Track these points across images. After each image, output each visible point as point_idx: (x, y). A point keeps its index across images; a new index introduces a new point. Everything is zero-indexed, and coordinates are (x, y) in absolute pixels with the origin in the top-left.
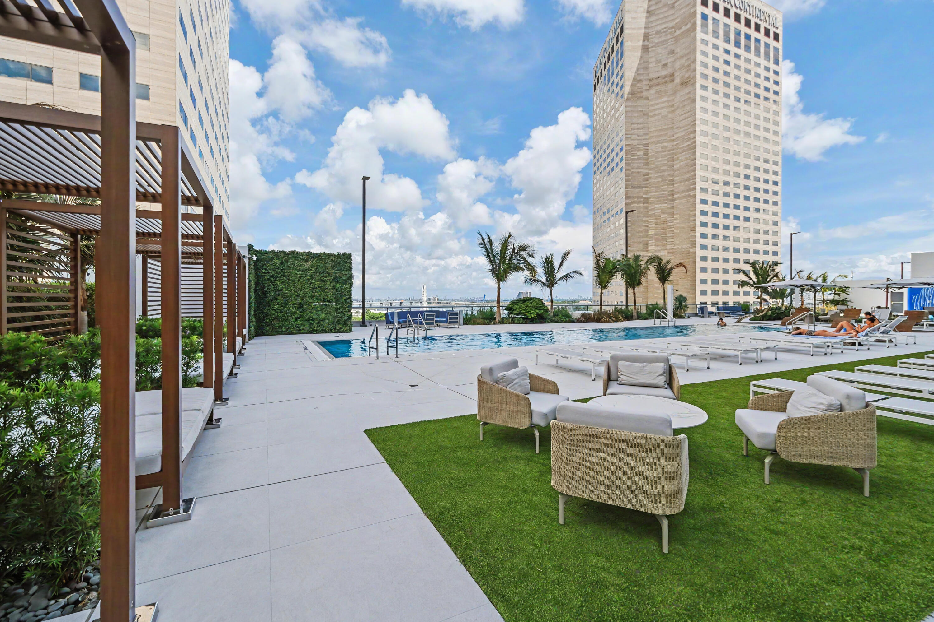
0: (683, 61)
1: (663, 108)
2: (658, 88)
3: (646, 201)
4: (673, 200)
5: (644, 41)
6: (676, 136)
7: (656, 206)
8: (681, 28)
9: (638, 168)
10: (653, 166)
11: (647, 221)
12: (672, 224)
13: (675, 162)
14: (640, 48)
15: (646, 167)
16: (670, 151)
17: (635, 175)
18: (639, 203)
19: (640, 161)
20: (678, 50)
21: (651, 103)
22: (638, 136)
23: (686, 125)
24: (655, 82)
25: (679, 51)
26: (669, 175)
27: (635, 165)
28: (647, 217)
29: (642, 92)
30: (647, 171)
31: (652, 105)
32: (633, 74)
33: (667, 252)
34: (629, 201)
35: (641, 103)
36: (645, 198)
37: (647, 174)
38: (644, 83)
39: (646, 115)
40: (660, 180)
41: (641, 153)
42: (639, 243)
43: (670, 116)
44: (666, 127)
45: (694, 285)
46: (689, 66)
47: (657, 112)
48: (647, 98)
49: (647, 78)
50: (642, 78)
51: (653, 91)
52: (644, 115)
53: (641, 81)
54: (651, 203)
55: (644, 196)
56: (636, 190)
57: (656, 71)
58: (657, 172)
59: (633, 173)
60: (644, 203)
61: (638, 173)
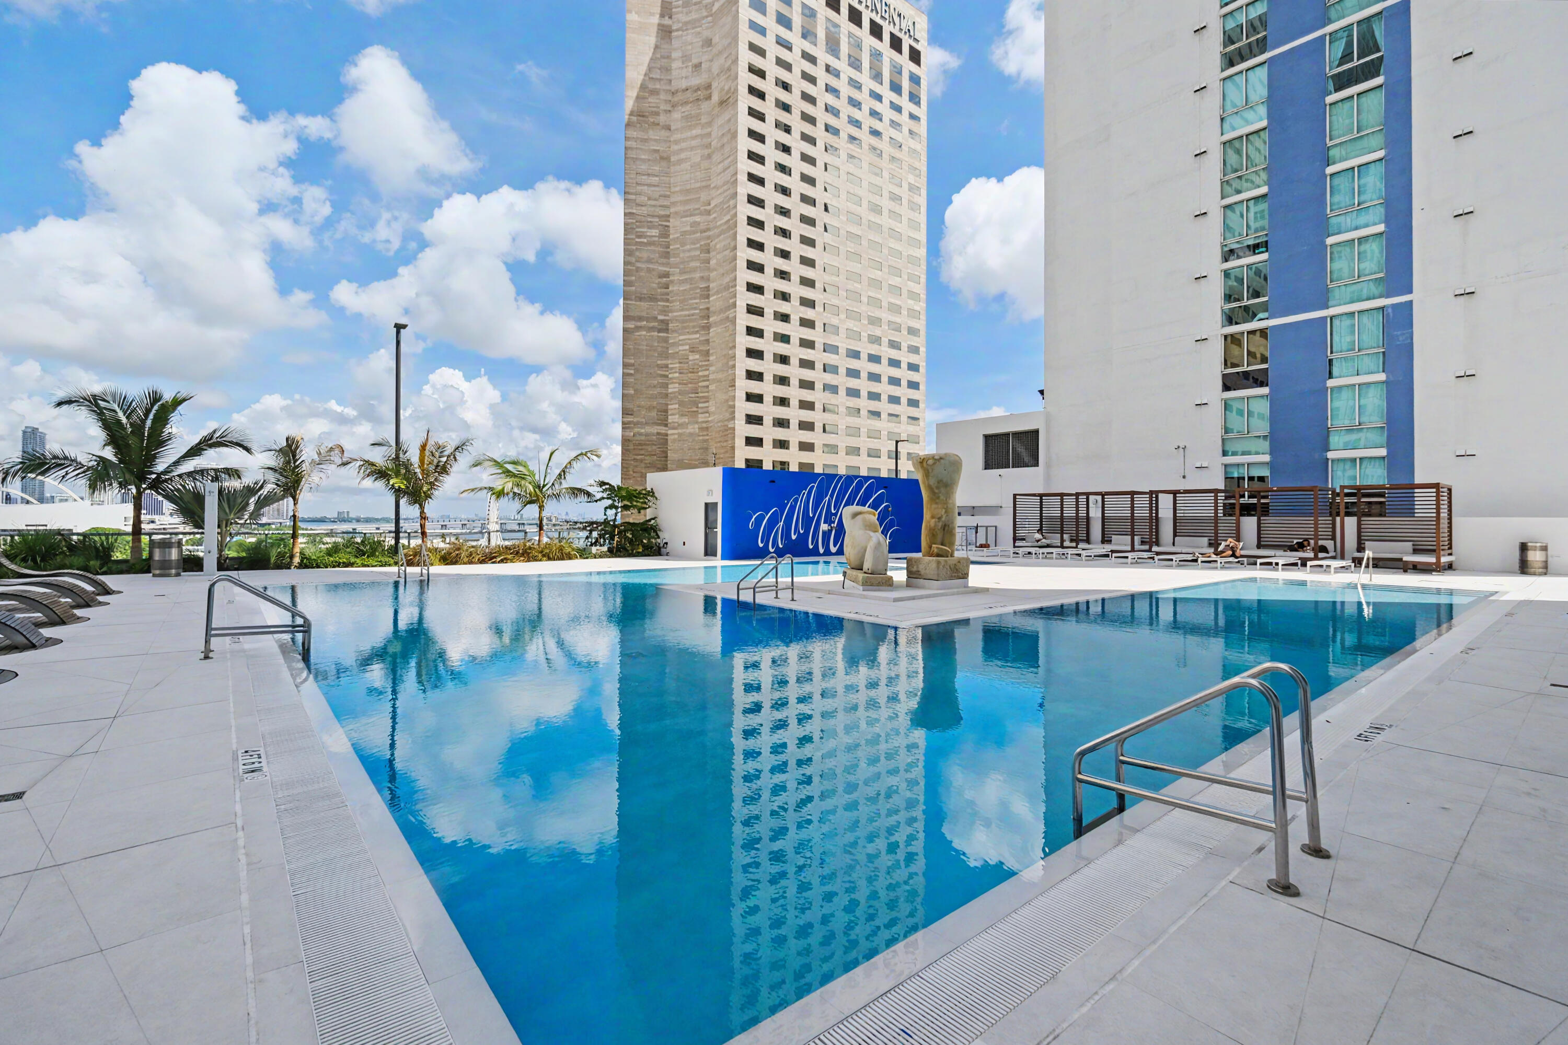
0: (721, 61)
1: (692, 149)
2: (687, 110)
3: (664, 327)
4: (707, 328)
5: (662, 16)
7: (681, 337)
9: (649, 261)
10: (677, 260)
11: (666, 366)
12: (706, 373)
13: (712, 254)
14: (655, 29)
15: (664, 261)
16: (702, 232)
17: (642, 274)
18: (650, 329)
19: (652, 248)
20: (716, 40)
21: (674, 137)
22: (649, 199)
24: (679, 97)
26: (702, 278)
27: (645, 255)
28: (665, 358)
29: (657, 114)
30: (667, 269)
31: (676, 142)
32: (642, 77)
33: (696, 426)
34: (631, 325)
35: (653, 134)
36: (662, 321)
37: (667, 275)
38: (663, 96)
39: (664, 158)
40: (687, 286)
41: (655, 232)
42: (650, 409)
43: (705, 164)
44: (698, 185)
46: (729, 69)
47: (683, 156)
48: (668, 128)
49: (668, 88)
50: (658, 86)
51: (676, 115)
52: (662, 158)
53: (654, 92)
54: (673, 331)
55: (660, 317)
56: (644, 305)
57: (682, 77)
58: (682, 272)
59: (638, 269)
60: (659, 331)
61: (649, 270)
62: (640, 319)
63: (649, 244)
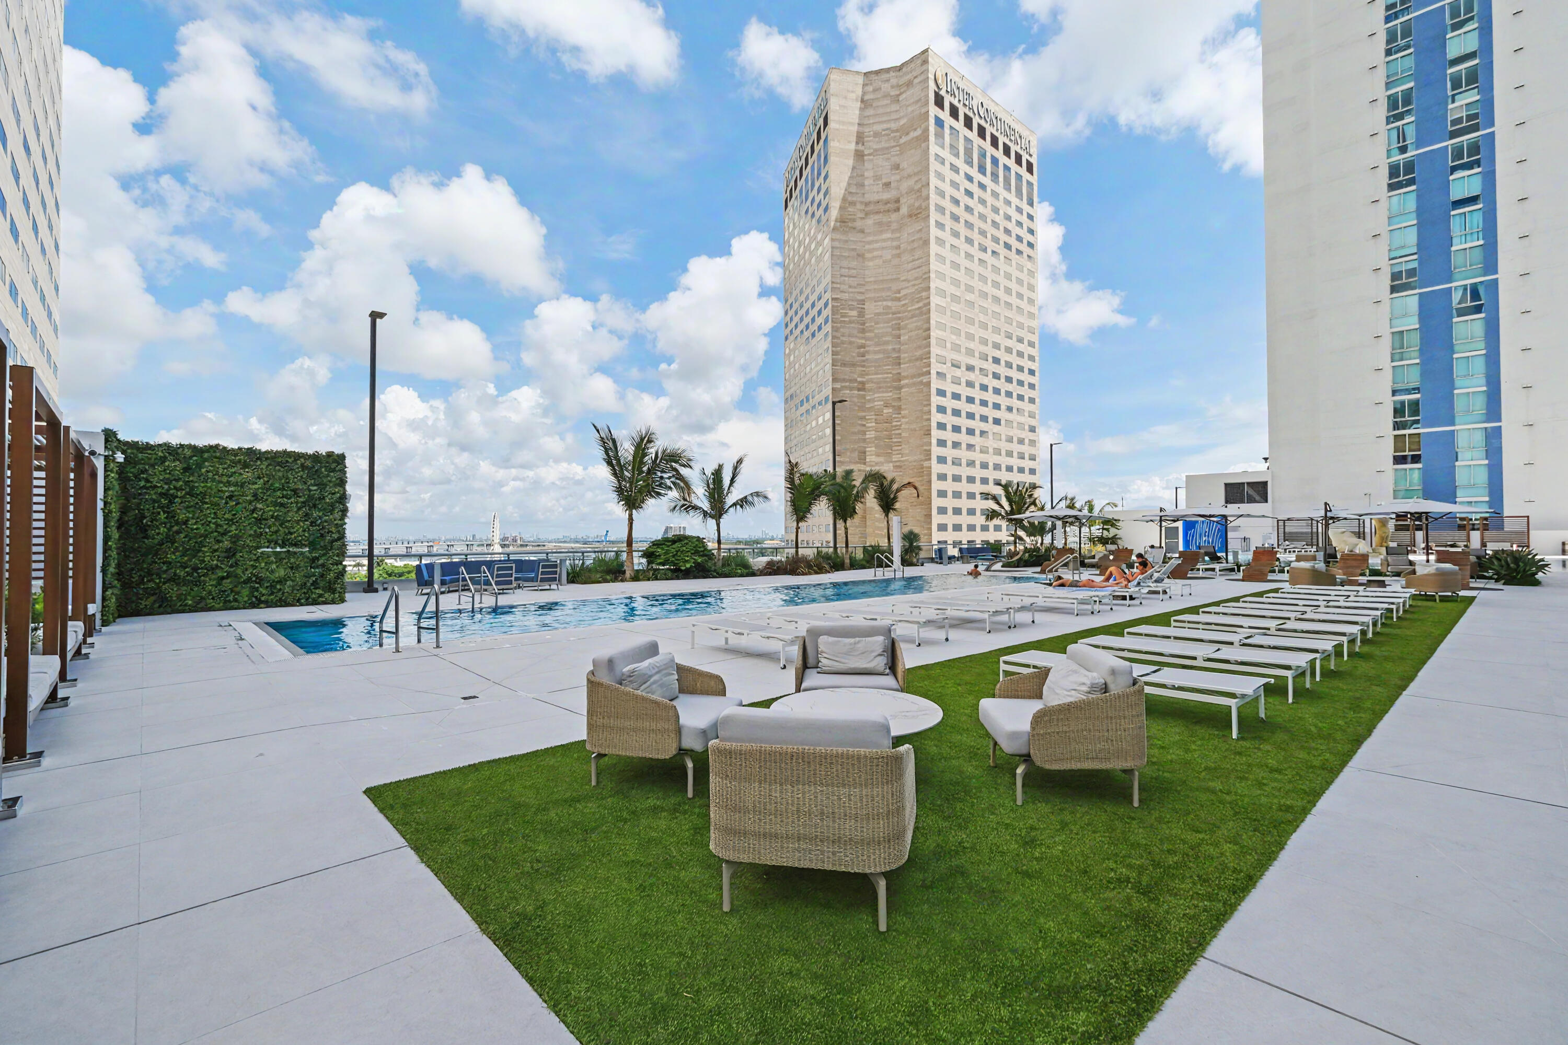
0: (911, 182)
1: (883, 248)
2: (877, 217)
3: (862, 387)
4: (899, 388)
5: (857, 143)
6: (903, 292)
7: (876, 395)
8: (907, 134)
9: (851, 335)
10: (872, 335)
11: (865, 417)
12: (898, 424)
13: (902, 332)
14: (852, 154)
15: (861, 335)
16: (894, 314)
17: (846, 346)
18: (851, 389)
19: (853, 325)
20: (904, 165)
21: (867, 239)
22: (850, 287)
23: (916, 279)
24: (871, 207)
25: (906, 166)
26: (894, 349)
27: (846, 331)
28: (864, 411)
29: (854, 220)
30: (864, 342)
31: (869, 243)
32: (843, 192)
33: (891, 465)
34: (838, 385)
35: (853, 237)
36: (861, 382)
37: (863, 346)
38: (859, 206)
39: (860, 256)
40: (881, 356)
41: (854, 313)
42: (853, 450)
43: (896, 261)
44: (889, 277)
45: (929, 516)
46: (919, 191)
47: (876, 253)
48: (862, 231)
49: (861, 199)
50: (854, 199)
51: (870, 221)
52: (859, 255)
53: (853, 204)
54: (870, 390)
55: (859, 379)
56: (847, 369)
57: (874, 192)
58: (877, 344)
59: (843, 343)
60: (859, 390)
61: (851, 343)
62: (844, 380)
63: (850, 322)
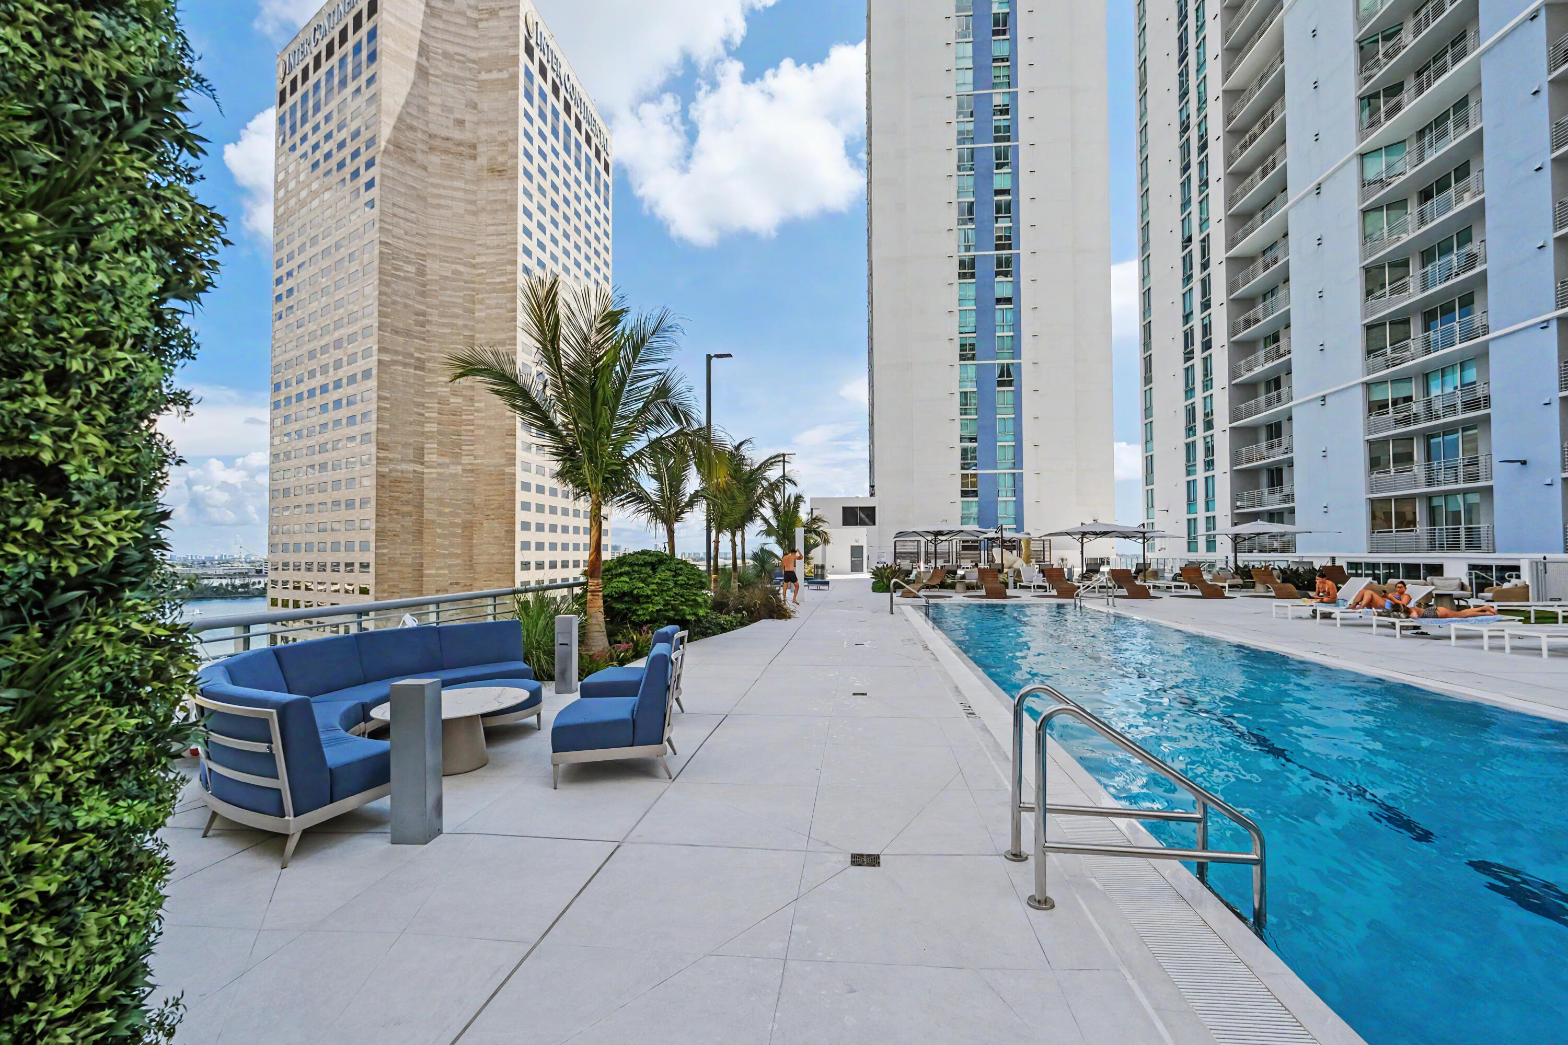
0: (493, 131)
1: (454, 198)
2: (448, 158)
3: (421, 365)
5: (420, 57)
6: (478, 260)
7: (441, 380)
8: (490, 71)
9: (406, 296)
10: (436, 302)
11: (423, 405)
12: (470, 418)
13: (478, 307)
14: (412, 68)
15: (422, 299)
16: (466, 282)
17: (399, 308)
18: (405, 365)
19: (409, 283)
20: (484, 106)
21: (432, 180)
22: (406, 233)
23: (498, 247)
24: (438, 143)
25: (486, 109)
26: (465, 326)
27: (401, 289)
28: (423, 396)
29: (414, 150)
30: (424, 308)
31: (434, 186)
32: (398, 111)
34: (386, 357)
35: (410, 173)
36: (418, 359)
37: (424, 314)
38: (420, 135)
39: (422, 198)
40: (448, 331)
41: (411, 269)
42: (406, 445)
43: (470, 218)
44: (461, 236)
46: (504, 144)
47: (442, 202)
48: (425, 168)
49: (424, 128)
50: (413, 123)
51: (435, 159)
52: (418, 196)
53: (411, 128)
54: (430, 371)
55: (417, 355)
56: (401, 339)
57: (442, 126)
58: (442, 315)
59: (395, 302)
60: (416, 368)
61: (406, 306)
62: (396, 353)
63: (406, 279)
